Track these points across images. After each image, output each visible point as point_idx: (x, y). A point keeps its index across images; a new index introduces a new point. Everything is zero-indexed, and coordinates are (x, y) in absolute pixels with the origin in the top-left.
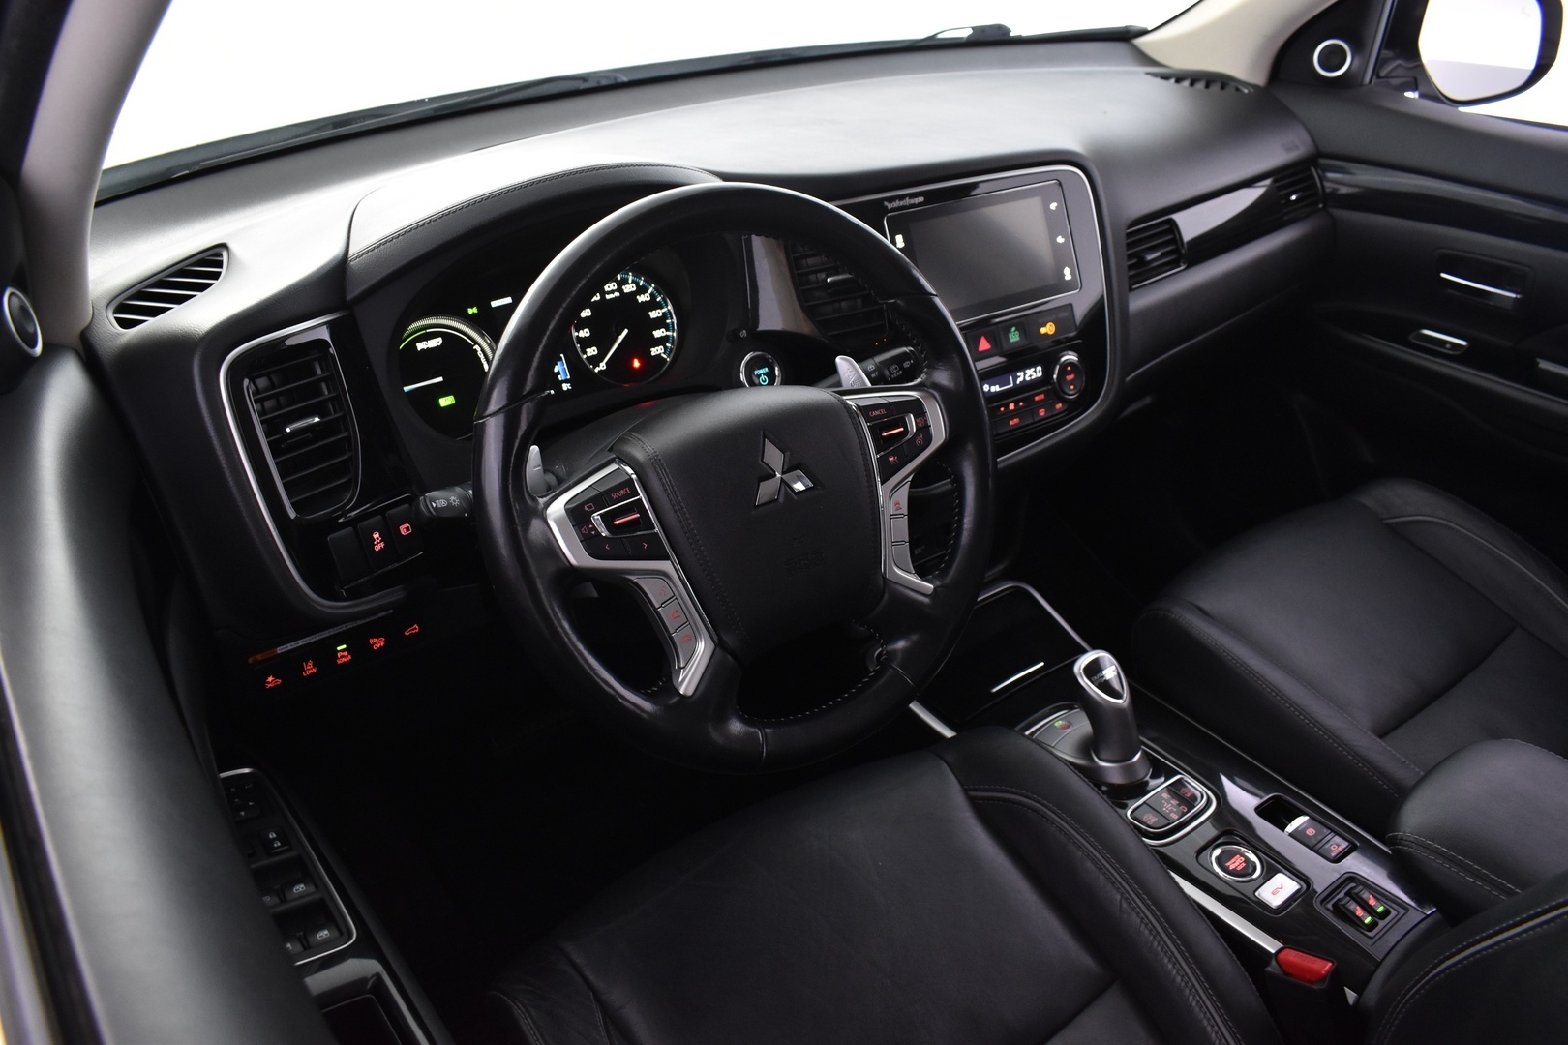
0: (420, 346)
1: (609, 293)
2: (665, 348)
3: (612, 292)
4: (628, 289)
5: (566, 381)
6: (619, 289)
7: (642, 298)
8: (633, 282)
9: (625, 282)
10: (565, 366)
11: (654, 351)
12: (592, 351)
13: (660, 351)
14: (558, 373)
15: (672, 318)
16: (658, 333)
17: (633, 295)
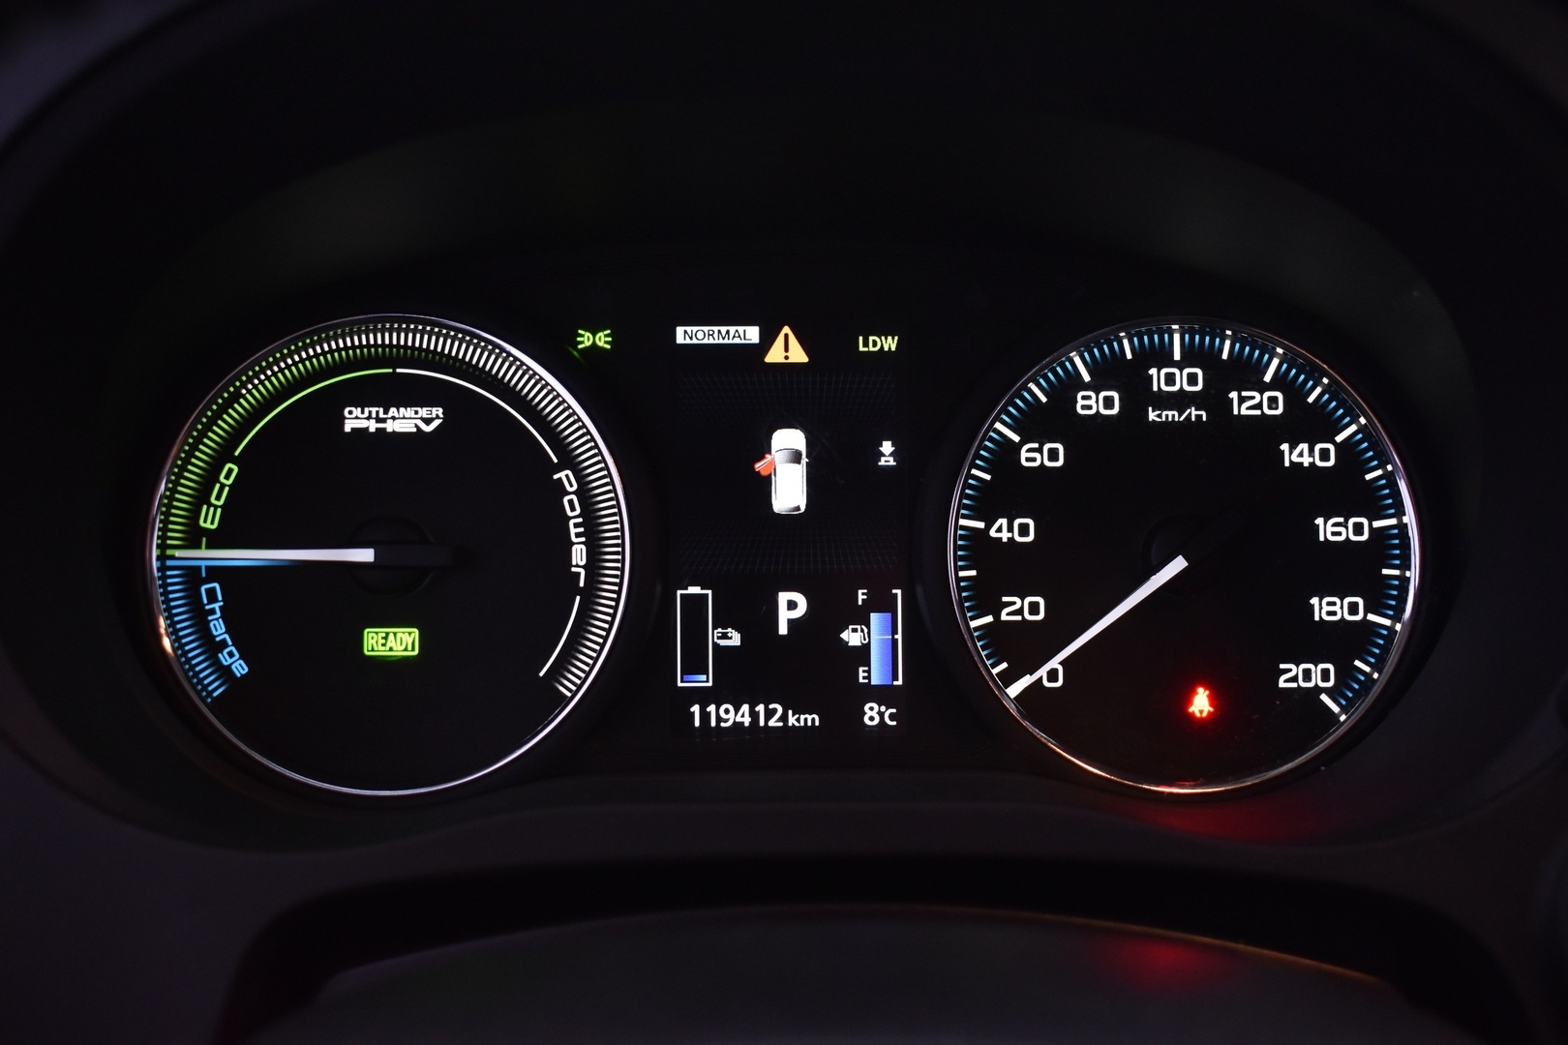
0: (356, 419)
1: (1164, 401)
2: (1346, 673)
3: (1180, 400)
4: (1247, 404)
5: (882, 694)
6: (1214, 398)
7: (1299, 455)
8: (1278, 383)
9: (1247, 375)
10: (899, 636)
11: (1292, 675)
12: (1022, 608)
13: (1316, 680)
14: (863, 654)
15: (1406, 565)
16: (1328, 609)
17: (1267, 433)
